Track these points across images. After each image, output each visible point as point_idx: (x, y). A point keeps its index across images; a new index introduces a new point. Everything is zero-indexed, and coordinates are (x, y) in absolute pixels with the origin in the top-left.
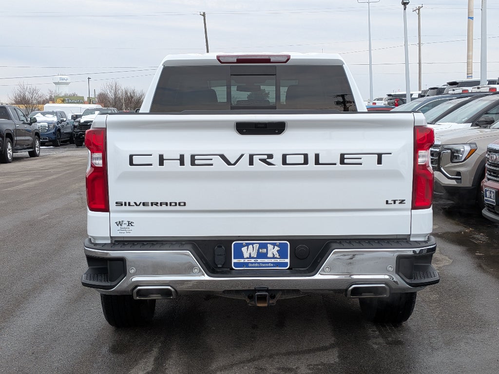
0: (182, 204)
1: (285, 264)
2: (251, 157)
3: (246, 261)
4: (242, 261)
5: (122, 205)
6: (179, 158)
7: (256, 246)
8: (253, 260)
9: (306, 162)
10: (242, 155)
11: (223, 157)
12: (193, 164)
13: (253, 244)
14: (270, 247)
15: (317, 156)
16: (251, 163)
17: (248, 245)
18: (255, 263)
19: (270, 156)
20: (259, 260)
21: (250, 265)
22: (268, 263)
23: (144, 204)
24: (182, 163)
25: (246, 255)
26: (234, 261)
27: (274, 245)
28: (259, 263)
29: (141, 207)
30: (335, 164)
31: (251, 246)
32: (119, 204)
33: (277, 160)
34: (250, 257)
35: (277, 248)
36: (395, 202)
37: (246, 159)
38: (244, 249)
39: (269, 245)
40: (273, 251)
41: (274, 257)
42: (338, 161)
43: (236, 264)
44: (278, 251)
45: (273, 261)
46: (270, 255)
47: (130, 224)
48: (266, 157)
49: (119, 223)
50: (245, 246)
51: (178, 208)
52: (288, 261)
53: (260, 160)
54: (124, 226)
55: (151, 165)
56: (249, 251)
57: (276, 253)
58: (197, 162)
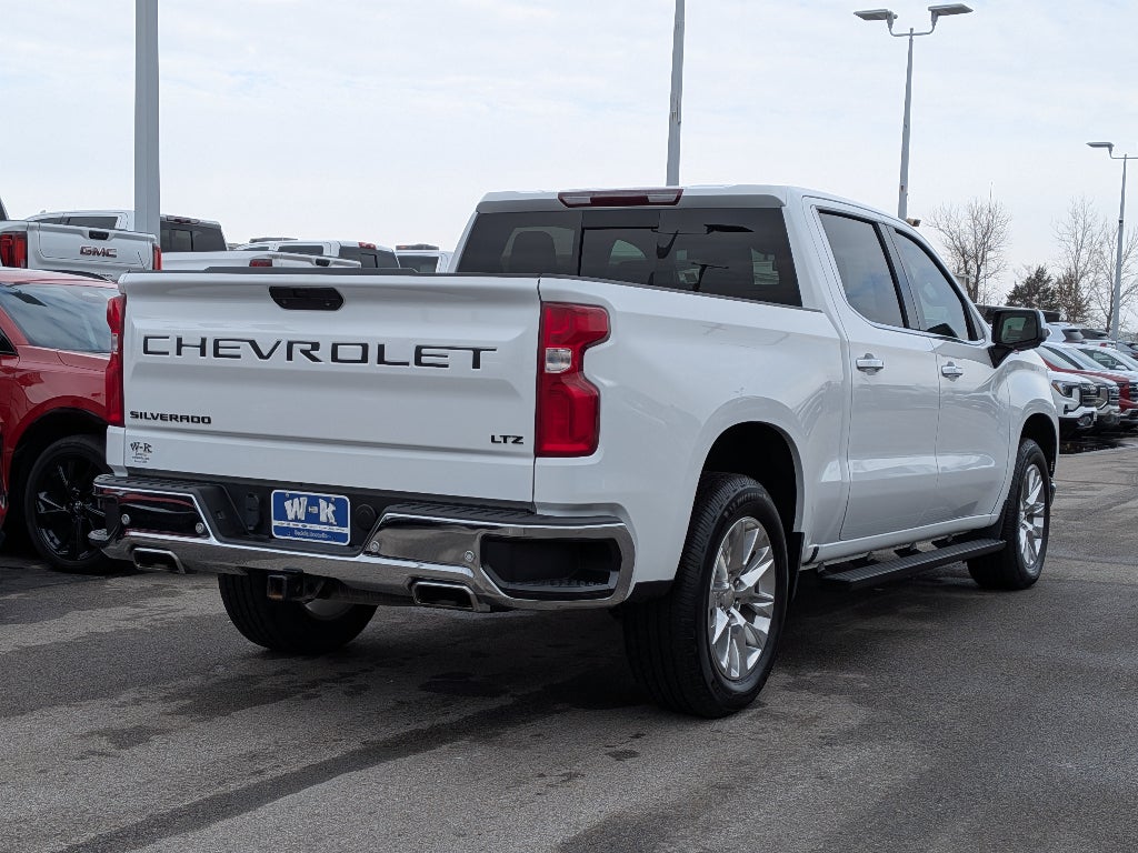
0: (206, 420)
1: (342, 537)
2: (290, 345)
3: (292, 525)
4: (285, 524)
5: (137, 417)
6: (199, 343)
7: (304, 501)
8: (300, 525)
9: (364, 359)
10: (278, 343)
11: (253, 344)
12: (216, 354)
13: (299, 496)
14: (323, 504)
15: (381, 348)
16: (290, 357)
17: (292, 497)
18: (303, 530)
19: (316, 346)
20: (309, 526)
21: (296, 533)
22: (320, 532)
23: (163, 417)
24: (203, 353)
25: (291, 516)
26: (275, 523)
27: (328, 500)
28: (308, 531)
29: (159, 423)
30: (407, 364)
31: (296, 500)
32: (134, 415)
33: (324, 353)
34: (296, 520)
35: (332, 507)
36: (505, 438)
37: (283, 348)
38: (287, 504)
39: (321, 500)
40: (326, 511)
41: (328, 523)
42: (412, 360)
43: (280, 530)
44: (334, 512)
45: (327, 528)
46: (323, 518)
47: (147, 447)
48: (309, 347)
49: (135, 446)
50: (288, 499)
51: (201, 426)
52: (347, 530)
53: (302, 351)
54: (140, 451)
55: (167, 353)
56: (295, 508)
57: (331, 515)
58: (221, 351)
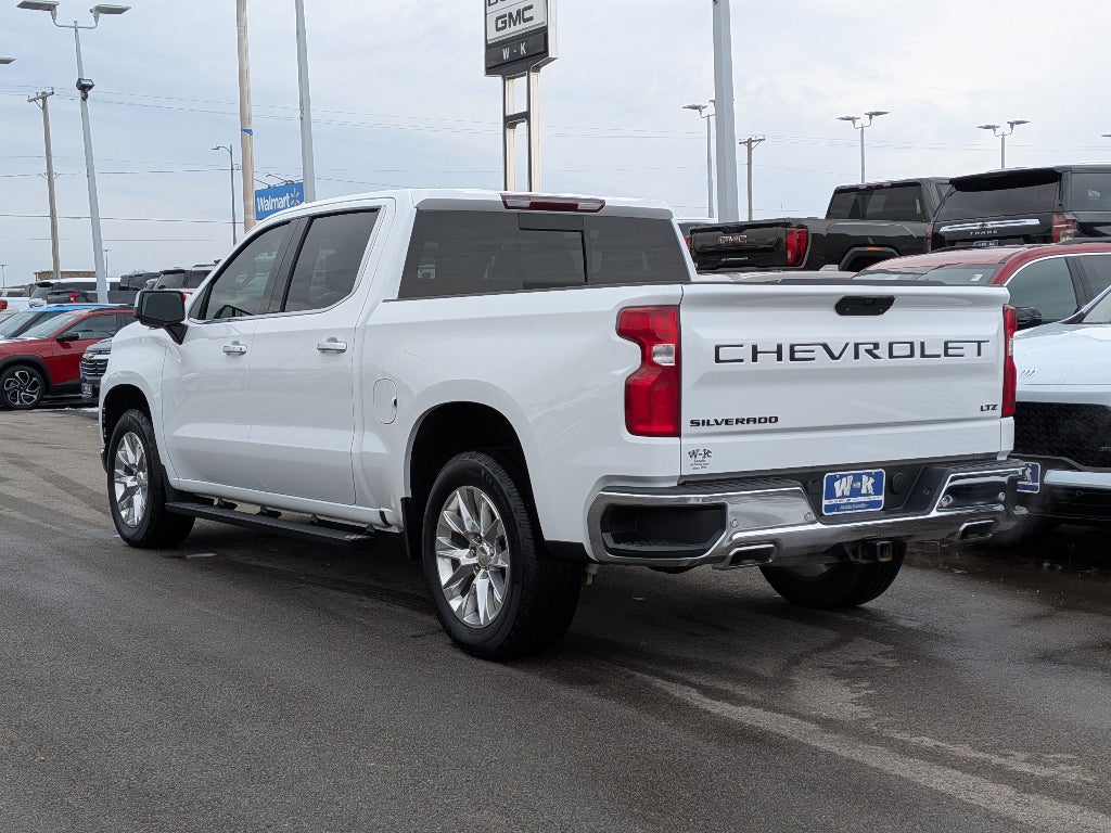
0: (773, 420)
1: (877, 503)
2: (857, 346)
3: (838, 501)
4: (833, 501)
5: (698, 424)
6: (776, 349)
7: (851, 478)
8: (845, 501)
9: (912, 355)
10: (847, 345)
11: (825, 347)
12: (792, 358)
13: (846, 476)
14: (865, 478)
15: (922, 344)
16: (857, 356)
17: (842, 477)
18: (847, 504)
19: (876, 346)
20: (852, 500)
21: (841, 507)
22: (860, 503)
23: (727, 422)
24: (780, 358)
25: (838, 494)
26: (825, 502)
27: (869, 475)
28: (851, 504)
29: (724, 427)
30: (939, 356)
31: (844, 479)
32: (695, 423)
33: (883, 351)
34: (843, 496)
35: (872, 480)
36: (988, 407)
37: (850, 350)
38: (837, 484)
39: (863, 476)
40: (867, 484)
41: (868, 495)
42: (942, 352)
43: (829, 508)
44: (872, 484)
45: (866, 499)
46: (864, 491)
47: (707, 453)
48: (871, 347)
49: (693, 454)
51: (768, 426)
52: (882, 498)
53: (866, 351)
54: (699, 458)
55: (741, 361)
56: (842, 487)
57: (870, 487)
58: (797, 355)
